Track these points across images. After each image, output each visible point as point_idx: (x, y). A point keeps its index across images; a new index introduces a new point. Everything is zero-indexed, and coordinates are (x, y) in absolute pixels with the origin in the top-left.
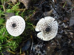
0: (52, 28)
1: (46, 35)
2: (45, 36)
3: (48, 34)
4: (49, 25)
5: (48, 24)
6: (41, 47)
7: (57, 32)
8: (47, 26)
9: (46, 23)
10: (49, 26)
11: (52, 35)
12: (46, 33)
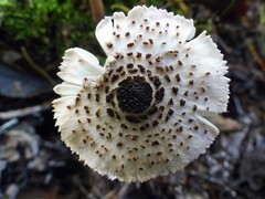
0: (162, 126)
1: (94, 108)
2: (85, 102)
3: (104, 114)
4: (168, 95)
5: (172, 76)
6: (32, 165)
7: (142, 179)
8: (157, 83)
9: (174, 63)
10: (160, 95)
11: (112, 147)
12: (109, 100)
